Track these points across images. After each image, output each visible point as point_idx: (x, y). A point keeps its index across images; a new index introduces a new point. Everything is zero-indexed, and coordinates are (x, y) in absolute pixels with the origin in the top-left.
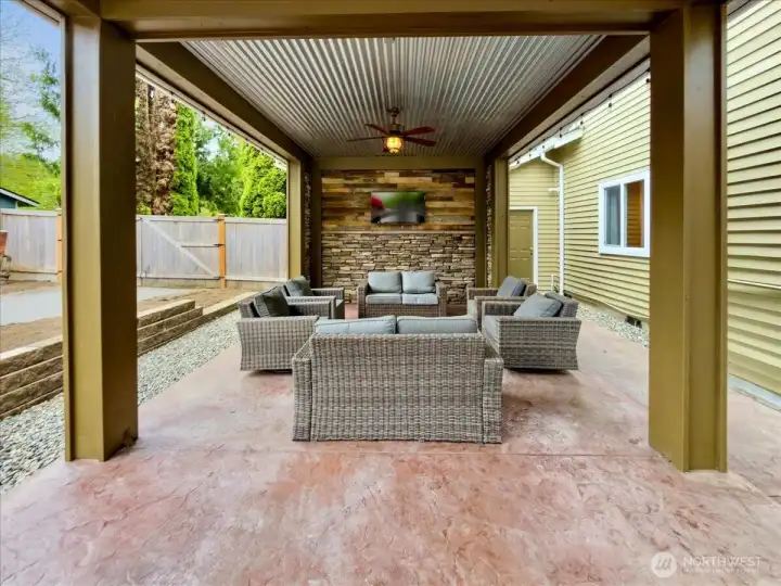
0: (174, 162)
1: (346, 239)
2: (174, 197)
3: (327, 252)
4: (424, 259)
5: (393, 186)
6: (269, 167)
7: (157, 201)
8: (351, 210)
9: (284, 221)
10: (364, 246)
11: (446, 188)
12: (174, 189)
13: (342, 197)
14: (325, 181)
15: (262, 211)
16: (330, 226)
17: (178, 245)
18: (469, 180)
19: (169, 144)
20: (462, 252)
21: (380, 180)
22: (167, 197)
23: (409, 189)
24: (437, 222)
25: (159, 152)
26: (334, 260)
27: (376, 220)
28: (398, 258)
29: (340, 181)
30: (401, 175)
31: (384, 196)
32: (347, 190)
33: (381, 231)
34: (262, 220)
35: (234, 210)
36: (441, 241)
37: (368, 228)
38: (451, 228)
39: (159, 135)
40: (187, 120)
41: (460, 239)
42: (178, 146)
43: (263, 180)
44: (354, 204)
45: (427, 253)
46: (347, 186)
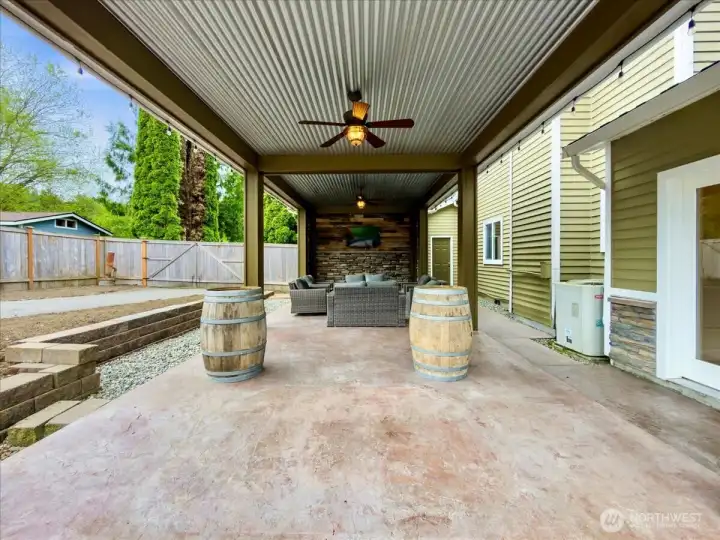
0: (204, 203)
1: (331, 256)
2: (206, 229)
3: (320, 264)
4: (378, 268)
5: (360, 223)
6: (279, 210)
7: (193, 232)
8: (333, 239)
9: (296, 246)
10: (342, 261)
11: (392, 225)
12: (205, 223)
13: (329, 230)
14: (318, 220)
15: (275, 239)
16: (321, 248)
17: (220, 261)
18: (406, 220)
19: (201, 191)
20: (402, 264)
21: (352, 220)
22: (199, 229)
23: (369, 226)
24: (387, 245)
25: (194, 197)
26: (324, 269)
27: (348, 244)
28: (362, 267)
29: (327, 221)
30: (365, 217)
31: (355, 230)
32: (332, 226)
33: (352, 251)
34: (275, 245)
35: (238, 238)
36: (390, 257)
37: (344, 249)
38: (395, 249)
39: (194, 185)
40: (213, 174)
41: (400, 255)
42: (207, 193)
43: (275, 219)
44: (336, 235)
45: (380, 264)
46: (331, 223)
